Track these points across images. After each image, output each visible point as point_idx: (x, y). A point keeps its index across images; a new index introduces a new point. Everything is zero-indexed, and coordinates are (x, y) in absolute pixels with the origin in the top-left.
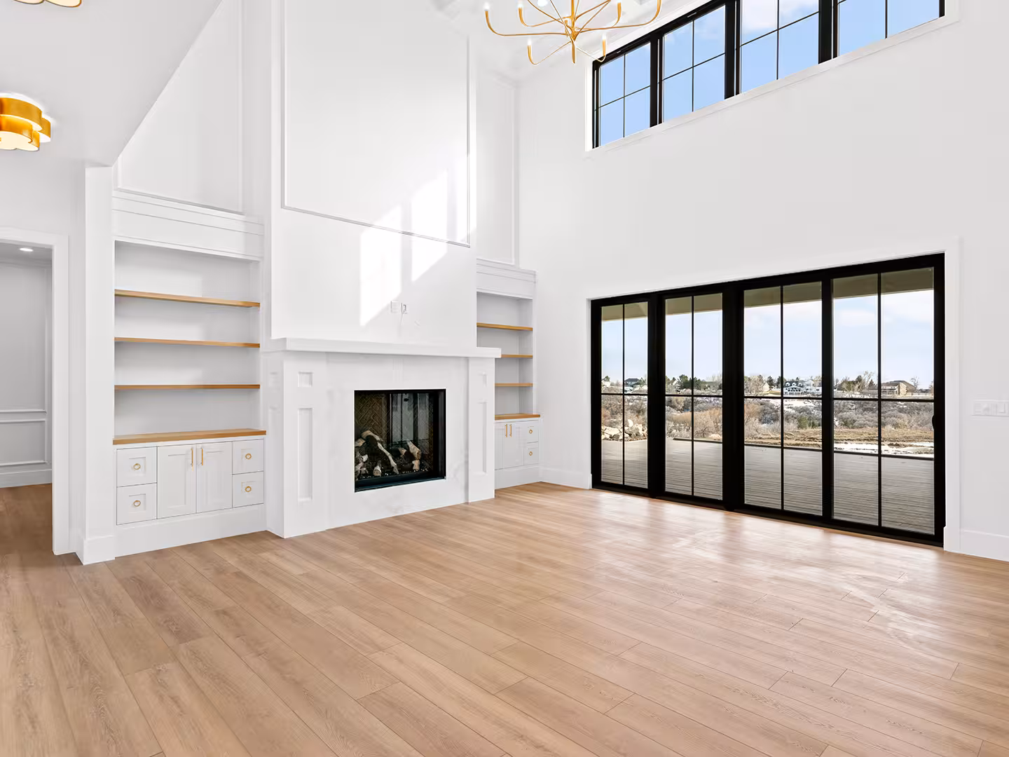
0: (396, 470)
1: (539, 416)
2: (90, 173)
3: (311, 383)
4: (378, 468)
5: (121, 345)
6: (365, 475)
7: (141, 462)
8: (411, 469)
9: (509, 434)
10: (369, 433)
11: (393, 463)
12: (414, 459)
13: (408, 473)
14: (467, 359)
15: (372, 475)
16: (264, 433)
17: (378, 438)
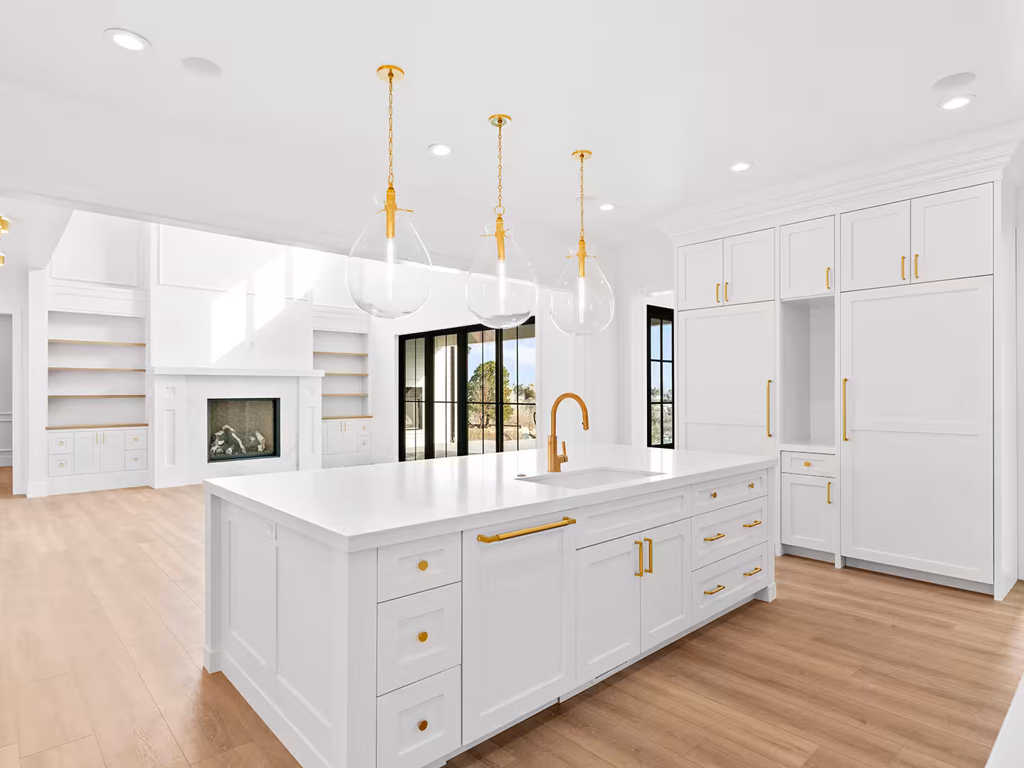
0: (244, 451)
1: (372, 417)
2: (31, 274)
3: (174, 394)
4: (230, 449)
5: (52, 372)
6: (221, 453)
7: (64, 440)
8: (257, 450)
9: (343, 428)
10: (227, 426)
11: (242, 446)
12: (260, 444)
13: (254, 453)
14: (298, 378)
15: (224, 453)
16: (147, 425)
17: (232, 430)
